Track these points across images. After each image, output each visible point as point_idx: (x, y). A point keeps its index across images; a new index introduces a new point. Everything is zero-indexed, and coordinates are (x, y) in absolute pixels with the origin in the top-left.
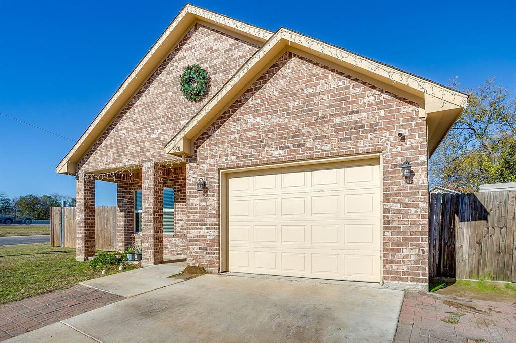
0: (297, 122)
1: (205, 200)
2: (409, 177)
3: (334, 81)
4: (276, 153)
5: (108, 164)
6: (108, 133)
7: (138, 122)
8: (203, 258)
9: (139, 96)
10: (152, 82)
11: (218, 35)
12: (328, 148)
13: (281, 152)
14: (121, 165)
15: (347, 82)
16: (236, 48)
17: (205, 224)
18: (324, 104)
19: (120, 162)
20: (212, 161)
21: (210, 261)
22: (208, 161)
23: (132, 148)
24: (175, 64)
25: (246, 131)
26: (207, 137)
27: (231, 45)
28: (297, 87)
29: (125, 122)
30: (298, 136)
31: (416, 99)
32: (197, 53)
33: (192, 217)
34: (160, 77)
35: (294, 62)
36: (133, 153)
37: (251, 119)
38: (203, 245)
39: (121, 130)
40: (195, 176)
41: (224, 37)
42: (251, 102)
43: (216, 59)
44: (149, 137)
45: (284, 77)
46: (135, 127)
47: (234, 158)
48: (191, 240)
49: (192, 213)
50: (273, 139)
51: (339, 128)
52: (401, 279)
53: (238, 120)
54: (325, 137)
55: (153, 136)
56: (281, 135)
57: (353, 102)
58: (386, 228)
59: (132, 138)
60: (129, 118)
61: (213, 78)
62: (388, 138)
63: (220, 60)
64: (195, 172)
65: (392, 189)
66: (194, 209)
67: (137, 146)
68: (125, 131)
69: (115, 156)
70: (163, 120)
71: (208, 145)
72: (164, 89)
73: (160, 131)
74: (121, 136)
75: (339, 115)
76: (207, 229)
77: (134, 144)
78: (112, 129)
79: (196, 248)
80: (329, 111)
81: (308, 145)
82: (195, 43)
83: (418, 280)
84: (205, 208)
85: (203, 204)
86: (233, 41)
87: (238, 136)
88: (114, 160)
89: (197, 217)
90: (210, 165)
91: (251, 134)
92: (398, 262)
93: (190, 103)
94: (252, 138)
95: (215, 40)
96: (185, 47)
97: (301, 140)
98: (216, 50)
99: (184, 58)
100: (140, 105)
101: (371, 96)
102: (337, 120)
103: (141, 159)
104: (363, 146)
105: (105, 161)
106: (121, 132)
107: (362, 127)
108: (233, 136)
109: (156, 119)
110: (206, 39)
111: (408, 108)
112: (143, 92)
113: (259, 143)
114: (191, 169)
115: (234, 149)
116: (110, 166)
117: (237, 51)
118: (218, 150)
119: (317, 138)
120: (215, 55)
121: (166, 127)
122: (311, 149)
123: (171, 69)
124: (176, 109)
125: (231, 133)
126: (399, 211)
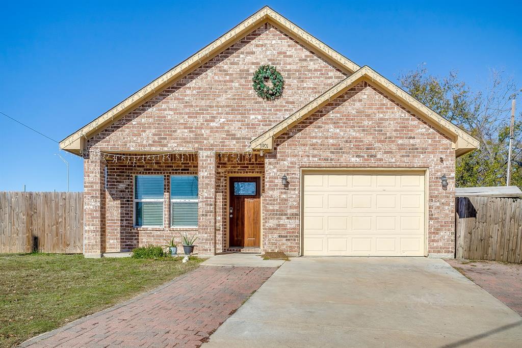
0: (370, 138)
1: (285, 193)
2: (445, 187)
3: (399, 113)
4: (353, 159)
5: (144, 146)
6: (144, 110)
7: (192, 106)
8: (283, 244)
9: (192, 78)
10: (211, 67)
11: (292, 42)
12: (393, 160)
13: (358, 159)
14: (166, 149)
15: (407, 115)
16: (311, 60)
17: (286, 215)
18: (390, 128)
19: (165, 146)
20: (294, 159)
21: (290, 247)
22: (289, 159)
23: (181, 132)
24: (242, 56)
25: (327, 138)
26: (289, 138)
27: (306, 56)
28: (370, 111)
29: (171, 102)
30: (371, 149)
31: (453, 138)
32: (268, 53)
33: (271, 208)
34: (221, 64)
36: (184, 139)
37: (332, 129)
38: (283, 233)
39: (165, 110)
40: (275, 170)
41: (299, 47)
42: (331, 115)
43: (290, 64)
44: (208, 125)
45: (360, 101)
46: (187, 110)
47: (316, 159)
48: (270, 229)
49: (271, 204)
50: (351, 149)
51: (401, 147)
52: (439, 252)
53: (319, 127)
54: (391, 152)
55: (212, 124)
56: (357, 146)
57: (411, 131)
58: (431, 219)
59: (182, 121)
60: (178, 99)
61: (287, 81)
62: (433, 159)
63: (294, 67)
64: (275, 167)
65: (434, 193)
66: (274, 200)
67: (190, 132)
68: (172, 113)
69: (156, 138)
70: (227, 109)
71: (289, 145)
72: (228, 78)
73: (222, 120)
74: (165, 117)
75: (401, 138)
76: (288, 218)
77: (185, 128)
78: (150, 106)
79: (276, 236)
80: (394, 134)
81: (379, 156)
82: (266, 42)
83: (448, 252)
84: (286, 200)
85: (284, 196)
86: (308, 53)
87: (319, 141)
88: (154, 142)
89: (277, 207)
90: (292, 163)
91: (331, 141)
92: (437, 241)
93: (260, 99)
94: (333, 145)
95: (289, 46)
96: (253, 42)
97: (373, 152)
98: (291, 56)
99: (253, 53)
100: (194, 88)
101: (423, 129)
102: (400, 142)
103: (196, 145)
104: (418, 162)
105: (139, 141)
106: (165, 112)
107: (417, 149)
108: (314, 141)
109: (217, 106)
110: (279, 41)
111: (445, 141)
112: (198, 74)
113: (338, 150)
114: (270, 164)
115: (316, 152)
116: (147, 149)
117: (312, 63)
118: (300, 150)
119: (386, 153)
120: (289, 60)
121: (231, 117)
122: (381, 160)
123: (236, 59)
124: (244, 103)
125: (313, 138)
126: (438, 207)
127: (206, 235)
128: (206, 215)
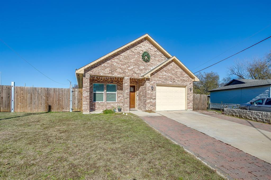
0: (174, 76)
1: (152, 92)
2: (191, 91)
3: (181, 70)
4: (170, 82)
5: (106, 74)
6: (106, 61)
7: (122, 62)
8: (152, 108)
9: (123, 52)
10: (128, 50)
11: (152, 46)
12: (179, 83)
13: (171, 82)
14: (113, 75)
15: (183, 71)
16: (158, 52)
17: (152, 98)
18: (179, 74)
19: (114, 74)
20: (155, 81)
21: (154, 108)
22: (153, 81)
23: (119, 70)
24: (138, 47)
25: (163, 75)
26: (153, 75)
27: (156, 50)
28: (174, 69)
29: (115, 60)
30: (174, 80)
31: (193, 78)
32: (146, 48)
33: (148, 96)
34: (131, 49)
35: (173, 63)
36: (120, 72)
37: (164, 73)
38: (151, 104)
39: (113, 62)
40: (149, 85)
41: (154, 47)
42: (164, 69)
43: (152, 52)
44: (127, 68)
45: (171, 66)
46: (121, 63)
47: (160, 82)
48: (148, 103)
49: (148, 95)
50: (169, 79)
51: (181, 80)
52: (190, 109)
53: (161, 72)
54: (179, 81)
55: (129, 68)
56: (171, 79)
57: (183, 75)
58: (188, 100)
59: (119, 66)
60: (118, 59)
61: (151, 57)
62: (188, 83)
63: (153, 53)
64: (149, 84)
65: (188, 93)
66: (149, 94)
67: (122, 70)
68: (116, 63)
69: (110, 71)
70: (134, 64)
71: (153, 77)
72: (134, 54)
73: (132, 67)
74: (113, 64)
75: (181, 77)
76: (153, 100)
77: (120, 69)
78: (108, 60)
79: (149, 105)
80: (180, 76)
81: (176, 82)
82: (145, 44)
83: (191, 109)
84: (152, 94)
85: (152, 93)
86: (157, 50)
87: (161, 76)
88: (109, 73)
89: (150, 96)
90: (154, 83)
91: (164, 77)
92: (189, 106)
93: (144, 62)
94: (165, 78)
95: (151, 46)
96: (141, 43)
97: (175, 81)
98: (152, 50)
99: (141, 47)
100: (123, 56)
101: (186, 75)
102: (181, 78)
103: (124, 75)
104: (185, 84)
105: (104, 72)
106: (114, 63)
107: (185, 80)
108: (160, 76)
109: (130, 63)
110: (149, 45)
111: (191, 79)
112: (125, 51)
113: (166, 79)
114: (148, 82)
115: (160, 80)
116: (107, 75)
117: (158, 53)
118: (156, 79)
119: (178, 81)
120: (151, 51)
121: (135, 67)
122: (177, 83)
123: (136, 48)
124: (139, 62)
125: (159, 75)
126: (189, 97)
127: (127, 105)
128: (127, 98)
